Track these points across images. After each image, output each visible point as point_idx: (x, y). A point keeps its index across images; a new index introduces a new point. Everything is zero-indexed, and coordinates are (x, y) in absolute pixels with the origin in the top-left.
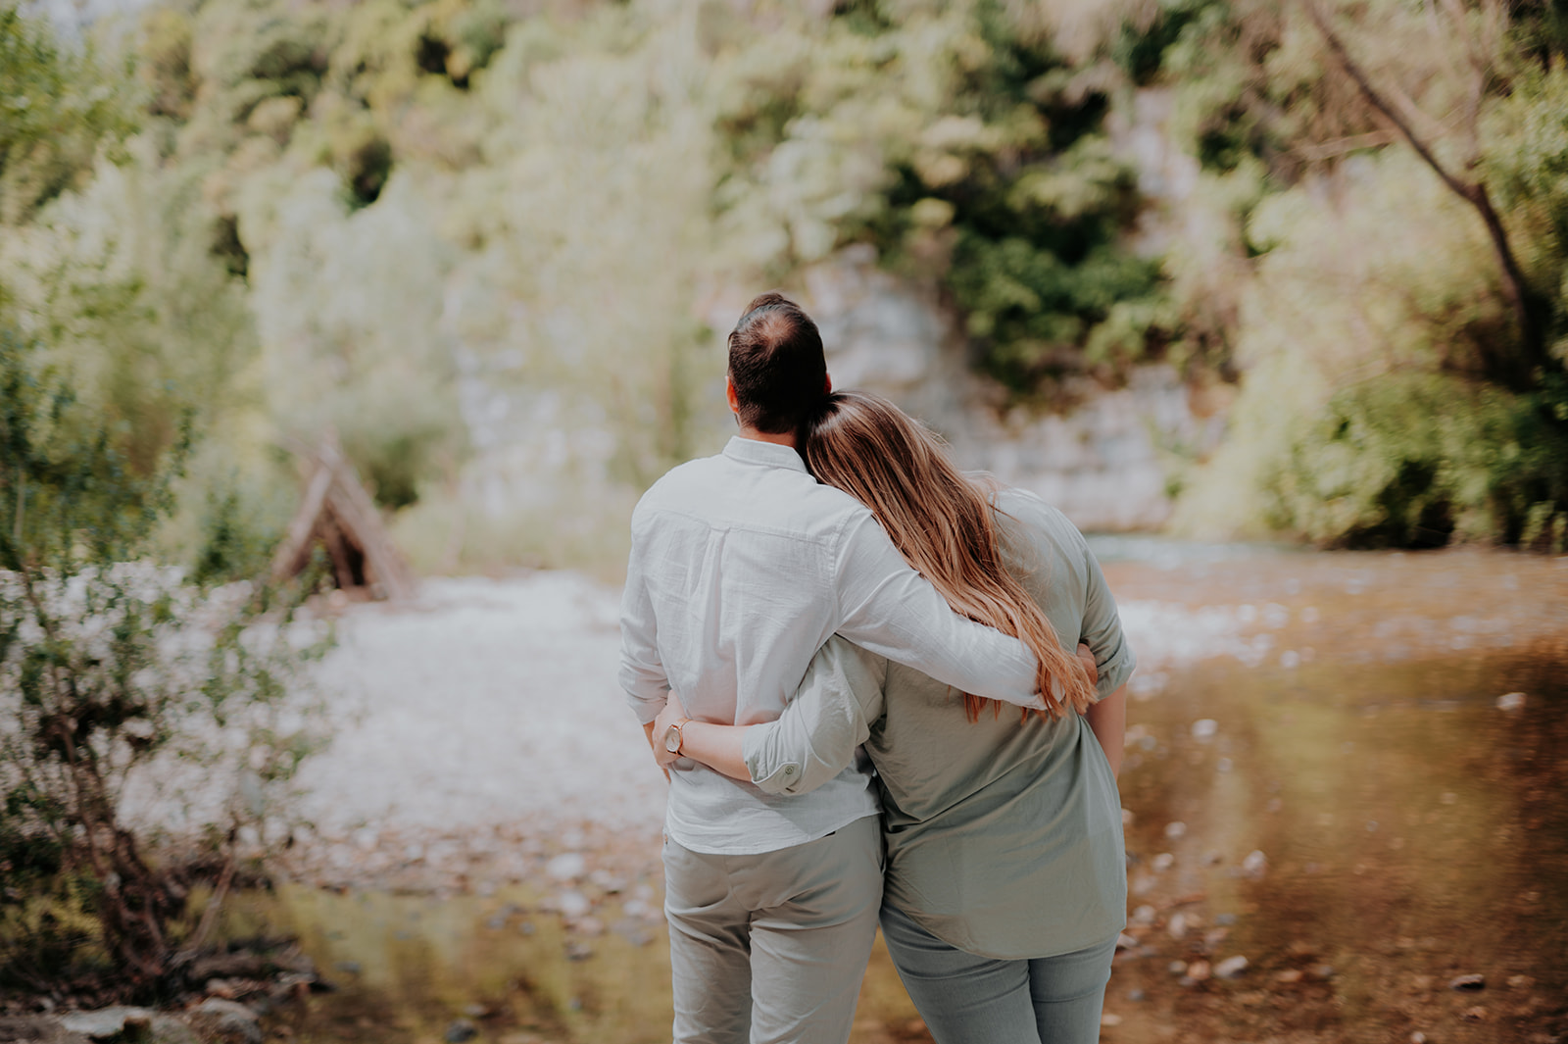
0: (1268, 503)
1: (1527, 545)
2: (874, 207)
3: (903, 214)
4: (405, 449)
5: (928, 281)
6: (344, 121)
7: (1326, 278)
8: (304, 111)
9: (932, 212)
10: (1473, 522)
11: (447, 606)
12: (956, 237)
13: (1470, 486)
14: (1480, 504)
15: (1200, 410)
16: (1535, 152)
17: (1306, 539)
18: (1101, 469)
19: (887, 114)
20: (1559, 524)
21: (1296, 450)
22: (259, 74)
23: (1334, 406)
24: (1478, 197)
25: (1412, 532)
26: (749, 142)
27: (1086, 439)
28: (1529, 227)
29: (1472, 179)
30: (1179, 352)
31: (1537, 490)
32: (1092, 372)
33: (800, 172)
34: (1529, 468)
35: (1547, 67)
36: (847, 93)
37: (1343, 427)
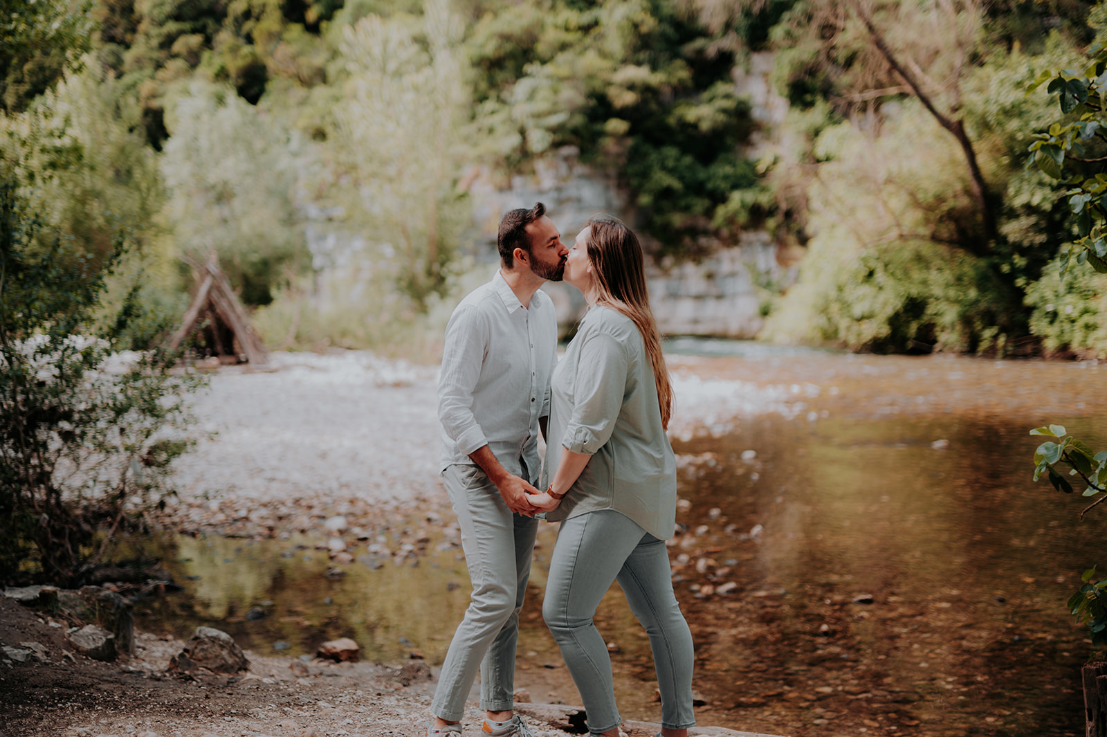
0: (822, 321)
1: (980, 354)
2: (579, 120)
3: (598, 127)
4: (266, 267)
5: (612, 171)
6: (234, 50)
7: (862, 179)
8: (208, 43)
9: (616, 125)
10: (949, 337)
11: (286, 368)
12: (630, 142)
13: (946, 315)
14: (953, 326)
15: (783, 261)
16: (996, 102)
17: (845, 345)
18: (720, 297)
19: (590, 61)
20: (1002, 340)
21: (840, 289)
22: (177, 17)
23: (865, 260)
24: (958, 130)
25: (910, 344)
26: (500, 76)
27: (710, 276)
28: (991, 151)
29: (955, 118)
30: (771, 223)
31: (989, 319)
32: (716, 234)
33: (531, 96)
34: (983, 305)
35: (1010, 49)
36: (564, 47)
37: (871, 274)
